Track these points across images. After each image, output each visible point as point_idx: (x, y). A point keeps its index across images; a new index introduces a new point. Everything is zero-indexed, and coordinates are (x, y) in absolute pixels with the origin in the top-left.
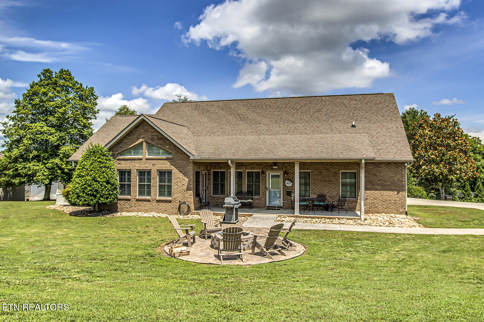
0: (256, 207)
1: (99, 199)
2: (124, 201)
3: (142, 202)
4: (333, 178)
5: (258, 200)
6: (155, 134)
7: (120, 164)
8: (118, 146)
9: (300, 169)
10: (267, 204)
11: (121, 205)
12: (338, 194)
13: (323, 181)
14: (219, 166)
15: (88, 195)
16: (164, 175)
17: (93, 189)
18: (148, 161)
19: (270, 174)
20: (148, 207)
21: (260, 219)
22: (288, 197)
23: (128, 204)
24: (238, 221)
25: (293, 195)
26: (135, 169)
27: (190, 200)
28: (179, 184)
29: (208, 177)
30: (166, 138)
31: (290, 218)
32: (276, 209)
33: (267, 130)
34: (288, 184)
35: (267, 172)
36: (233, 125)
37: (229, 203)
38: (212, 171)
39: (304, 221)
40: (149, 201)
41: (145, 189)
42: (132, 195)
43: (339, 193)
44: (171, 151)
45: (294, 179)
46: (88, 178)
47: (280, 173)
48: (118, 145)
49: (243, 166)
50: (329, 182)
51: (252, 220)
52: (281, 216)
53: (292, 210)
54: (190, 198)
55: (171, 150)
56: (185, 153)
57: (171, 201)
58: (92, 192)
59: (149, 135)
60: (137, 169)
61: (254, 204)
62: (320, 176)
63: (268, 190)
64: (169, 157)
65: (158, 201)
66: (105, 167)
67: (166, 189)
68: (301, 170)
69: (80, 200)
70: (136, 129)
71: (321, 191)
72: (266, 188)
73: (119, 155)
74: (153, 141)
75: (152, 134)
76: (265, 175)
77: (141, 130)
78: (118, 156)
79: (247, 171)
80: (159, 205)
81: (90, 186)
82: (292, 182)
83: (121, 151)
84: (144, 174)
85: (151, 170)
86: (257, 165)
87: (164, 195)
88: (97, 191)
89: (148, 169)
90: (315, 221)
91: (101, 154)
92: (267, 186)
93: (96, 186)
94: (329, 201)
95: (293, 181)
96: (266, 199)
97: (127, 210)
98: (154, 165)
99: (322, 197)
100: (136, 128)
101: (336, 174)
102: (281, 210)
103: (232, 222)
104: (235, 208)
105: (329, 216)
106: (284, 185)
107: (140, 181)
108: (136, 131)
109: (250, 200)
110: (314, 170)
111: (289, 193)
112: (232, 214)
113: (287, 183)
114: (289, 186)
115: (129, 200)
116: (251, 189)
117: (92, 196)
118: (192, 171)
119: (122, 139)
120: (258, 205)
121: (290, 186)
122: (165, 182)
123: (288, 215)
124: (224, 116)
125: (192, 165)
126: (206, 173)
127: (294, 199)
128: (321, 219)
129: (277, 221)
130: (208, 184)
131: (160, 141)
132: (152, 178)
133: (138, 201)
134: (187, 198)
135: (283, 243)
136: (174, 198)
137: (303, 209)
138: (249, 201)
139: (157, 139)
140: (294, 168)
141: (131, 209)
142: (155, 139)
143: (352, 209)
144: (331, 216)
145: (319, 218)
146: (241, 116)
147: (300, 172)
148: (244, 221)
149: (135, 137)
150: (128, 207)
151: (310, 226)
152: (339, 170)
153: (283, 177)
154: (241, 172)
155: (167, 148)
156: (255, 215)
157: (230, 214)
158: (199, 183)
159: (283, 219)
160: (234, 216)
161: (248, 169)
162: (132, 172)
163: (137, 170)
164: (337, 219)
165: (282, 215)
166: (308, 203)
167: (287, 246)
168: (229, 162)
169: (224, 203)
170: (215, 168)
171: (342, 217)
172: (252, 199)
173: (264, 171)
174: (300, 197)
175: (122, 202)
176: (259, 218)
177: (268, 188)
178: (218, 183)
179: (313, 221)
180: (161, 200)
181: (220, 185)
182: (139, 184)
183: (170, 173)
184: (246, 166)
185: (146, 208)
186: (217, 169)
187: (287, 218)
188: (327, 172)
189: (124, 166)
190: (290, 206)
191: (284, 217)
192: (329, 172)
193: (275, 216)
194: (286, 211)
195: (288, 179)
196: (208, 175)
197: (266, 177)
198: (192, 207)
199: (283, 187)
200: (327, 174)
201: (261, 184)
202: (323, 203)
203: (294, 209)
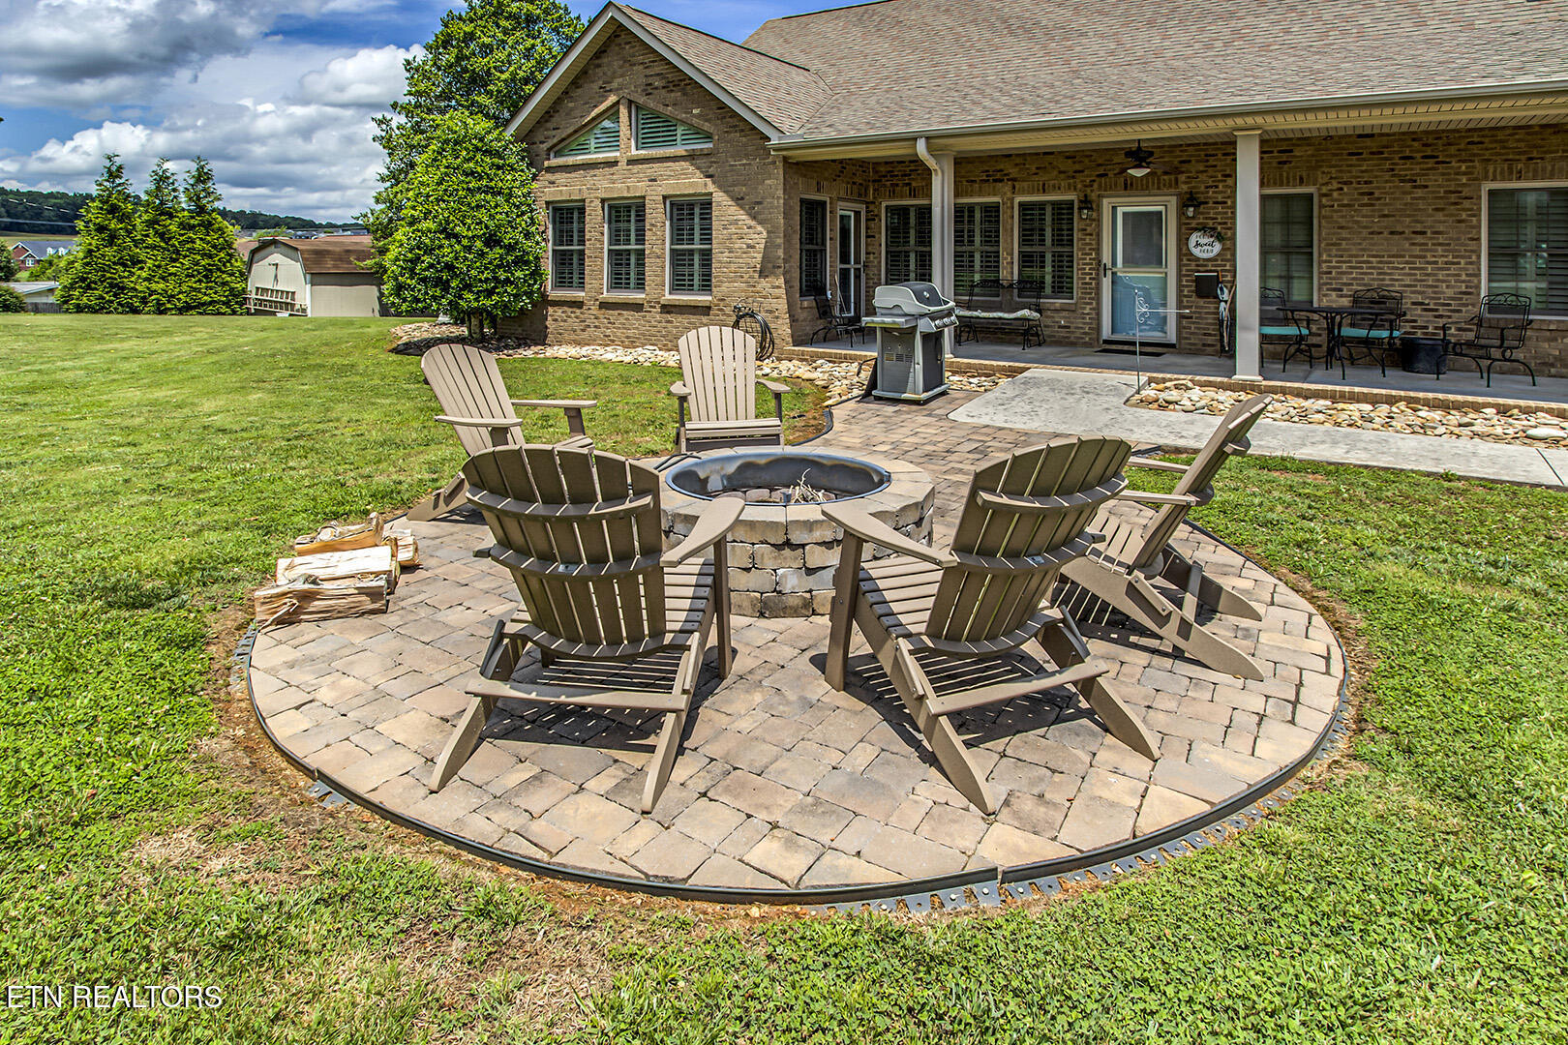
0: (1058, 343)
1: (460, 297)
2: (566, 308)
3: (616, 312)
4: (1440, 216)
5: (1065, 314)
6: (657, 70)
7: (554, 183)
8: (548, 125)
9: (1262, 184)
10: (1106, 332)
11: (556, 320)
12: (1472, 291)
13: (1386, 234)
14: (909, 184)
15: (424, 280)
16: (689, 214)
17: (439, 263)
18: (636, 168)
19: (1117, 211)
20: (637, 328)
21: (1053, 390)
22: (1201, 302)
23: (577, 317)
24: (943, 393)
25: (1226, 296)
26: (597, 198)
27: (775, 306)
28: (736, 246)
29: (867, 228)
30: (691, 79)
31: (1211, 393)
32: (1134, 353)
33: (1112, 53)
34: (1204, 247)
35: (1105, 201)
36: (979, 51)
37: (895, 311)
38: (884, 205)
39: (1293, 412)
40: (637, 307)
41: (626, 268)
42: (587, 286)
43: (1478, 287)
44: (706, 126)
45: (1233, 228)
46: (429, 224)
47: (1164, 205)
48: (547, 121)
49: (1001, 181)
50: (1419, 239)
51: (1010, 393)
52: (1164, 380)
53: (1224, 361)
54: (774, 298)
55: (706, 121)
56: (754, 128)
57: (709, 308)
58: (437, 271)
59: (637, 76)
60: (604, 196)
61: (1047, 332)
62: (1365, 210)
63: (1109, 273)
64: (702, 150)
65: (667, 309)
66: (488, 190)
67: (696, 266)
68: (1268, 185)
69: (405, 300)
70: (597, 62)
71: (1372, 279)
72: (1100, 268)
73: (552, 155)
74: (650, 94)
75: (648, 72)
76: (1095, 215)
77: (612, 62)
78: (549, 159)
79: (1018, 199)
80: (668, 322)
81: (429, 251)
82: (1220, 238)
83: (555, 140)
84: (626, 214)
85: (644, 197)
86: (1062, 176)
87: (690, 288)
88: (450, 267)
89: (635, 197)
90: (1356, 415)
91: (477, 149)
92: (1106, 259)
93: (447, 252)
94: (1420, 323)
95: (1224, 233)
96: (1098, 310)
97: (573, 337)
98: (655, 180)
99: (1379, 307)
100: (597, 58)
101: (1458, 199)
102: (1167, 359)
103: (905, 396)
104: (926, 337)
105: (1440, 396)
106: (1183, 253)
107: (615, 238)
108: (599, 66)
109: (1025, 313)
110: (1335, 185)
111: (1207, 285)
112: (910, 356)
113: (1197, 244)
114: (1205, 256)
115: (578, 304)
116: (1036, 273)
117: (436, 286)
118: (780, 193)
119: (558, 98)
120: (1063, 333)
121: (1211, 255)
122: (691, 241)
123: (1198, 378)
124: (951, 29)
125: (781, 172)
126: (857, 214)
127: (1233, 310)
128: (1391, 404)
129: (1136, 405)
130: (867, 253)
131: (673, 95)
132: (647, 227)
133: (607, 309)
134: (765, 297)
135: (1133, 591)
136: (719, 295)
137: (1274, 357)
138: (1019, 314)
139: (664, 87)
140: (1230, 181)
141: (585, 335)
142: (656, 88)
143: (1553, 365)
144: (1451, 397)
145: (1374, 401)
146: (1011, 21)
147: (1264, 198)
148: (971, 396)
149: (595, 87)
150: (578, 326)
151: (1335, 443)
152: (1477, 180)
153: (1179, 219)
154: (996, 207)
155: (695, 116)
156: (1037, 372)
157: (900, 358)
158: (824, 243)
159: (1174, 395)
160: (919, 368)
161: (1023, 192)
162: (588, 211)
163: (603, 201)
164: (1490, 411)
165: (1169, 376)
166: (1305, 332)
167: (1174, 624)
168: (921, 146)
169: (872, 311)
170: (893, 195)
171: (1522, 403)
172: (1039, 311)
173: (1093, 196)
174: (1262, 304)
175: (559, 312)
176: (1052, 385)
177: (1109, 265)
178: (906, 248)
179: (1344, 416)
180: (675, 306)
181: (912, 256)
182: (609, 250)
183: (707, 205)
184: (1014, 180)
185: (630, 333)
186: (902, 197)
187: (1196, 393)
188: (1404, 193)
189: (564, 188)
190: (1210, 340)
191: (1177, 387)
192: (1419, 193)
193: (1131, 378)
194: (1190, 361)
195: (1203, 229)
196: (867, 220)
197: (1099, 221)
198: (783, 329)
199: (1179, 259)
200: (1408, 199)
201: (1079, 249)
202: (1385, 334)
203: (1233, 356)
